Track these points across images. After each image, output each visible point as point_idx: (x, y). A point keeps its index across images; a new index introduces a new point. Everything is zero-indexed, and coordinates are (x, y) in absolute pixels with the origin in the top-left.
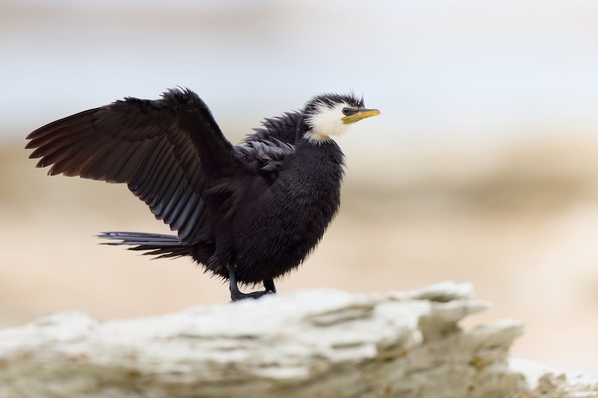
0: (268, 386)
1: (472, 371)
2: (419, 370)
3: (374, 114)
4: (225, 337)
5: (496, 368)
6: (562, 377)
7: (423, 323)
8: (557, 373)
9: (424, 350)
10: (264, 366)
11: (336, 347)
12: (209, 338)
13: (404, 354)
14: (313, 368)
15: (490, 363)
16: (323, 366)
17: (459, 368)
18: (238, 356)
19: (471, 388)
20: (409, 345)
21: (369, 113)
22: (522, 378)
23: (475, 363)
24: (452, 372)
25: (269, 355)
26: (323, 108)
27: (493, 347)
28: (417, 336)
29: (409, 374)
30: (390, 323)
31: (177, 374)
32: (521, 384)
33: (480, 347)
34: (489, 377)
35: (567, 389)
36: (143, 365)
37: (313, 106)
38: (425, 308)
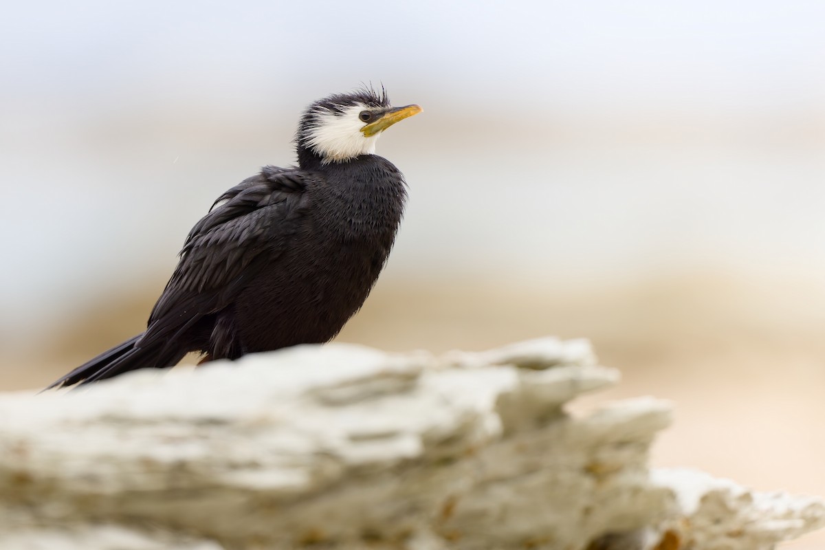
0: (241, 500)
1: (587, 483)
2: (501, 480)
3: (412, 112)
4: (174, 420)
5: (628, 479)
6: (746, 498)
7: (503, 403)
8: (738, 490)
9: (508, 448)
10: (234, 466)
11: (357, 438)
12: (150, 422)
13: (470, 452)
14: (315, 473)
15: (617, 470)
16: (332, 470)
17: (566, 477)
18: (192, 451)
19: (587, 511)
20: (477, 437)
21: (403, 113)
22: (671, 495)
23: (593, 470)
24: (554, 484)
25: (242, 450)
26: (326, 117)
27: (621, 444)
28: (492, 424)
29: (482, 486)
30: (445, 401)
31: (91, 478)
32: (669, 505)
33: (599, 443)
34: (617, 492)
35: (754, 516)
36: (37, 464)
37: (311, 117)
38: (508, 379)
